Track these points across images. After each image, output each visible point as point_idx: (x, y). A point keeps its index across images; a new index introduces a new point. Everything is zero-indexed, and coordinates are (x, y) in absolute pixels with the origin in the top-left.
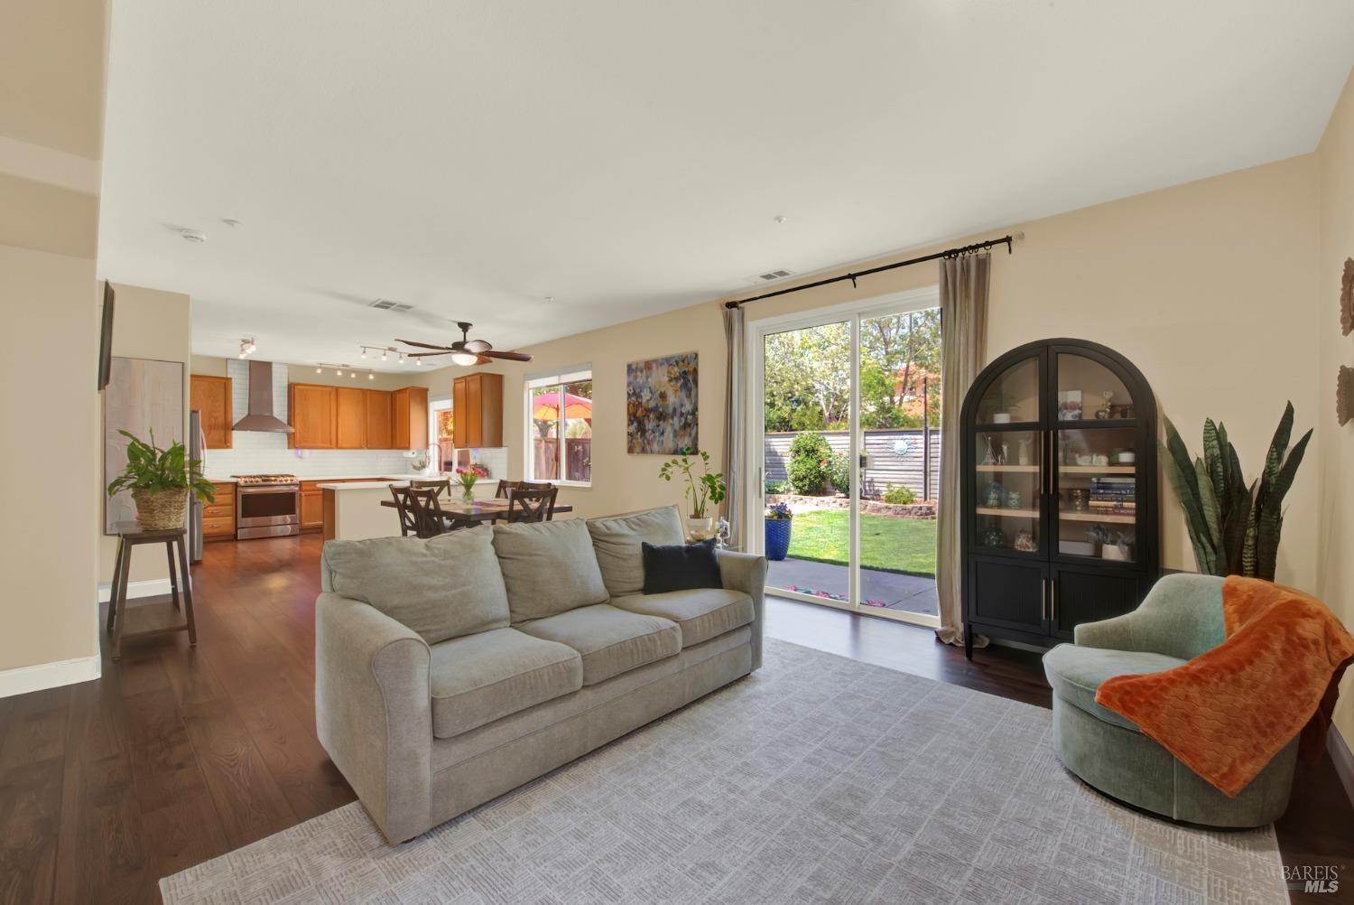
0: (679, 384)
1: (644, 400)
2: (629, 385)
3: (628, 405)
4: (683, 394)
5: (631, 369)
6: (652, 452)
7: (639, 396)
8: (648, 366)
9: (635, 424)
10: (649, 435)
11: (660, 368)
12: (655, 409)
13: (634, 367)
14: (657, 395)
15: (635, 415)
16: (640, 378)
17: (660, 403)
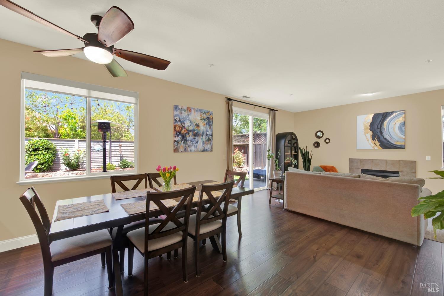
0: (206, 122)
1: (186, 126)
2: (175, 115)
3: (175, 127)
4: (208, 127)
5: (176, 108)
7: (183, 123)
8: (189, 110)
9: (180, 137)
10: (189, 143)
11: (196, 113)
12: (193, 131)
13: (180, 107)
14: (194, 124)
15: (180, 132)
16: (184, 114)
17: (196, 128)
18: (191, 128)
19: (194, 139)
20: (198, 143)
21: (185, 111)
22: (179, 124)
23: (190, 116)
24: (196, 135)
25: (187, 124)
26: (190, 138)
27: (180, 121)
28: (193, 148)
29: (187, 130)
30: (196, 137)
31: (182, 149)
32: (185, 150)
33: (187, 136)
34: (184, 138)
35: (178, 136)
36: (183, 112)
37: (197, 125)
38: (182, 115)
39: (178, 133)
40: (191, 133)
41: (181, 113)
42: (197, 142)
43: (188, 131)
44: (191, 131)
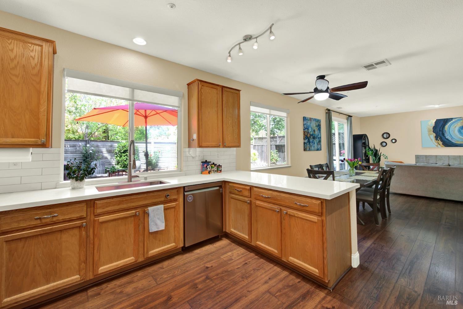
0: (318, 128)
4: (319, 131)
5: (305, 119)
10: (311, 144)
12: (312, 135)
17: (314, 133)
18: (311, 133)
19: (313, 141)
20: (315, 144)
23: (311, 124)
24: (314, 138)
25: (310, 130)
26: (311, 140)
28: (313, 148)
29: (310, 135)
30: (314, 140)
31: (308, 149)
32: (310, 150)
33: (310, 139)
34: (309, 141)
36: (308, 121)
37: (314, 131)
38: (308, 123)
39: (306, 137)
40: (312, 137)
41: (307, 122)
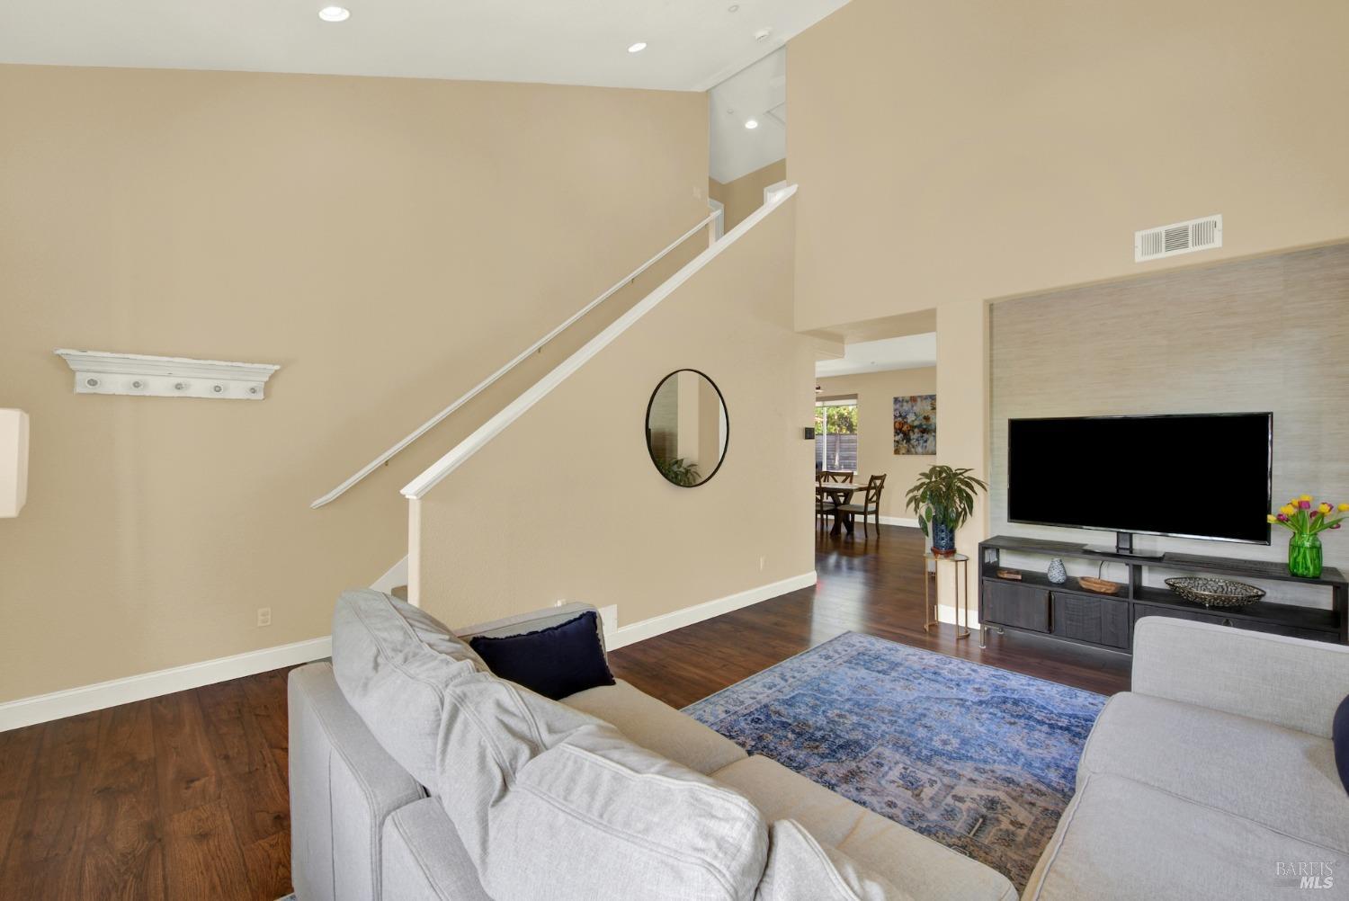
1: (909, 421)
2: (895, 410)
3: (895, 423)
5: (896, 400)
6: (916, 453)
7: (905, 417)
8: (913, 399)
9: (901, 435)
10: (913, 442)
11: (924, 401)
12: (920, 426)
13: (901, 399)
14: (921, 417)
15: (901, 430)
16: (906, 407)
17: (924, 422)
18: (916, 423)
20: (929, 442)
21: (907, 402)
22: (900, 419)
23: (915, 408)
25: (911, 418)
26: (914, 436)
27: (900, 416)
28: (919, 449)
29: (910, 426)
31: (903, 451)
32: (909, 452)
33: (911, 434)
34: (907, 438)
35: (898, 434)
36: (905, 404)
39: (898, 431)
40: (916, 430)
41: (902, 406)
42: (926, 441)
43: (913, 428)
44: (916, 427)
